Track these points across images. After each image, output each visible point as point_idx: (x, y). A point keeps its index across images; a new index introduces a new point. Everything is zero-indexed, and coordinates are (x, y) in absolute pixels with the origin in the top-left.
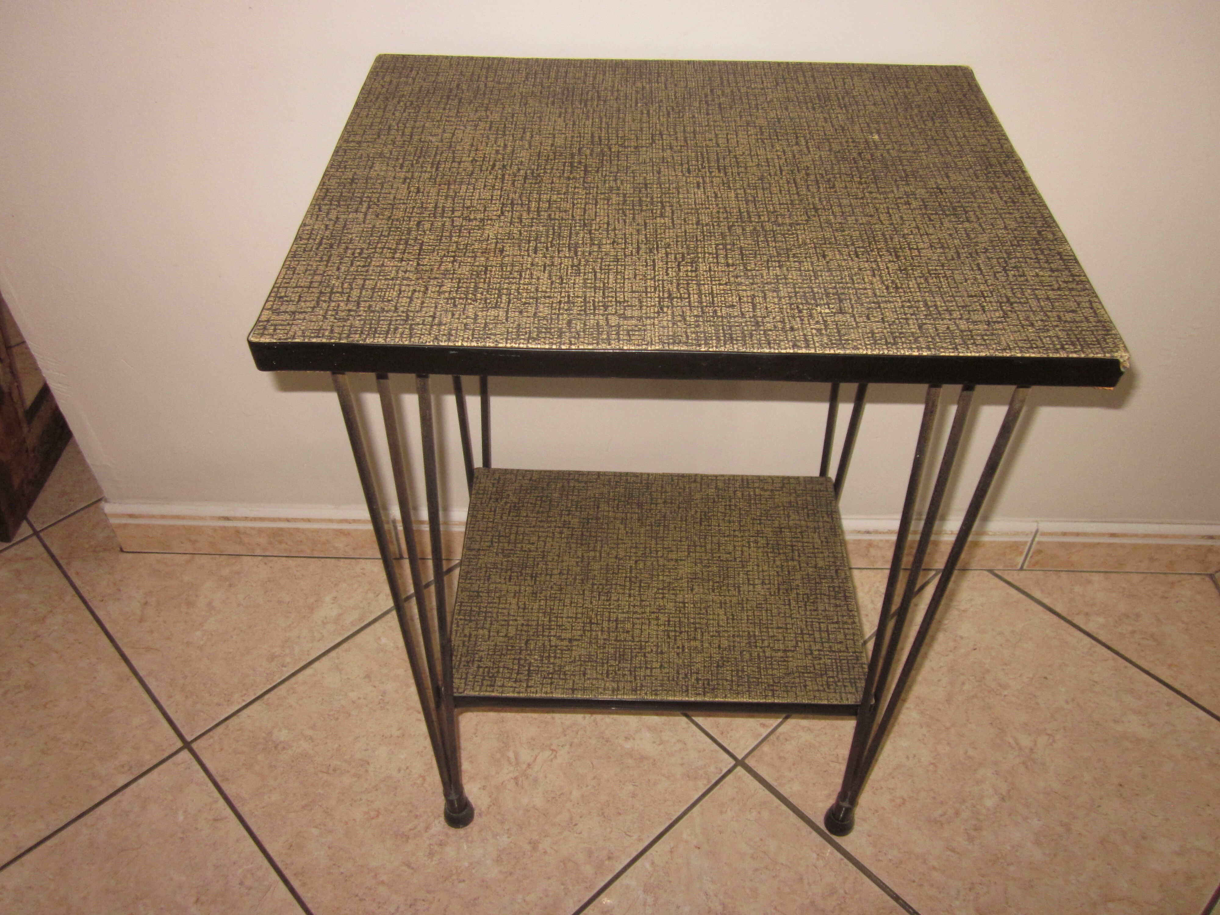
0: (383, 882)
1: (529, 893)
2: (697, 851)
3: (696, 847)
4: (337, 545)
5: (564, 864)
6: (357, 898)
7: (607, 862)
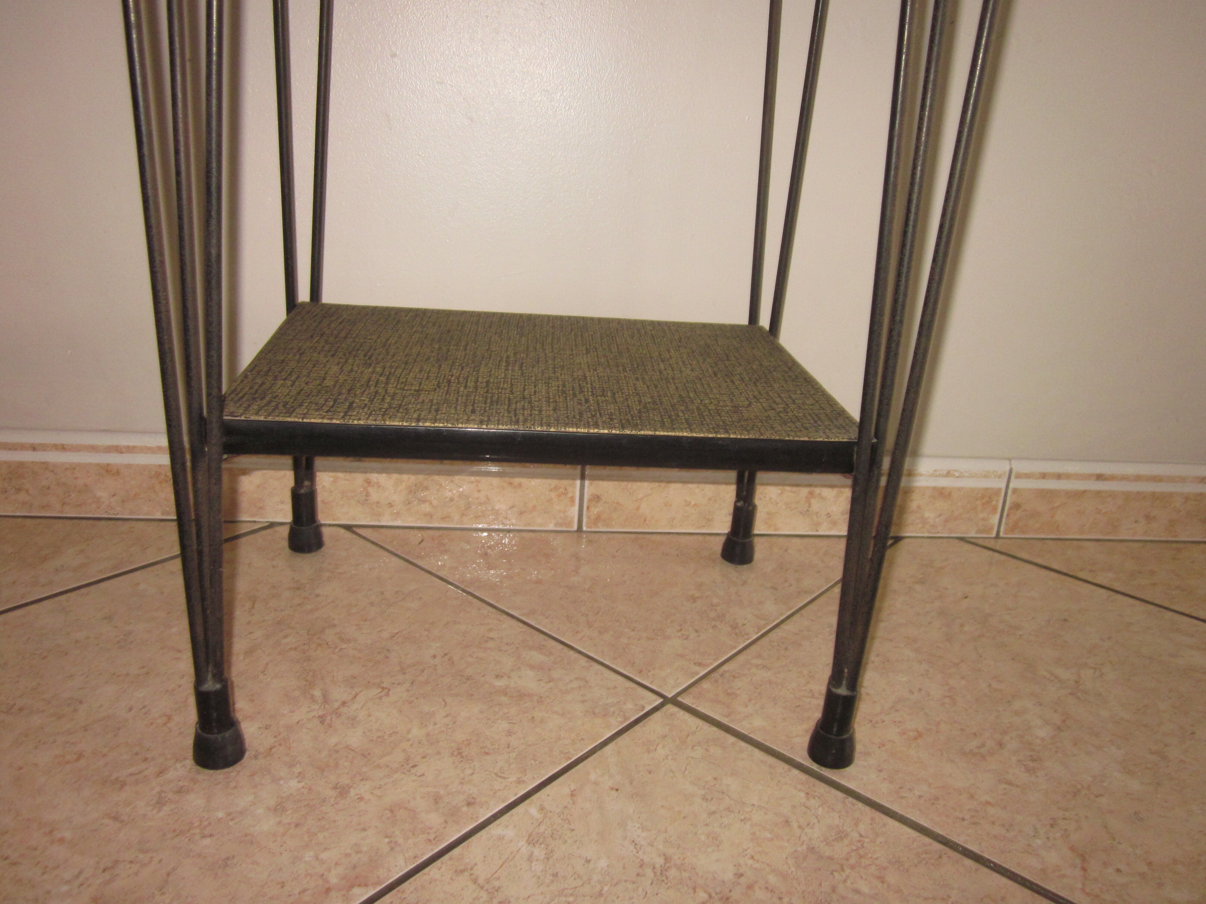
0: (62, 840)
1: (326, 849)
2: (614, 793)
3: (612, 789)
4: (99, 494)
5: (392, 811)
6: (7, 861)
7: (465, 809)
